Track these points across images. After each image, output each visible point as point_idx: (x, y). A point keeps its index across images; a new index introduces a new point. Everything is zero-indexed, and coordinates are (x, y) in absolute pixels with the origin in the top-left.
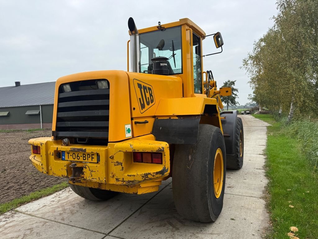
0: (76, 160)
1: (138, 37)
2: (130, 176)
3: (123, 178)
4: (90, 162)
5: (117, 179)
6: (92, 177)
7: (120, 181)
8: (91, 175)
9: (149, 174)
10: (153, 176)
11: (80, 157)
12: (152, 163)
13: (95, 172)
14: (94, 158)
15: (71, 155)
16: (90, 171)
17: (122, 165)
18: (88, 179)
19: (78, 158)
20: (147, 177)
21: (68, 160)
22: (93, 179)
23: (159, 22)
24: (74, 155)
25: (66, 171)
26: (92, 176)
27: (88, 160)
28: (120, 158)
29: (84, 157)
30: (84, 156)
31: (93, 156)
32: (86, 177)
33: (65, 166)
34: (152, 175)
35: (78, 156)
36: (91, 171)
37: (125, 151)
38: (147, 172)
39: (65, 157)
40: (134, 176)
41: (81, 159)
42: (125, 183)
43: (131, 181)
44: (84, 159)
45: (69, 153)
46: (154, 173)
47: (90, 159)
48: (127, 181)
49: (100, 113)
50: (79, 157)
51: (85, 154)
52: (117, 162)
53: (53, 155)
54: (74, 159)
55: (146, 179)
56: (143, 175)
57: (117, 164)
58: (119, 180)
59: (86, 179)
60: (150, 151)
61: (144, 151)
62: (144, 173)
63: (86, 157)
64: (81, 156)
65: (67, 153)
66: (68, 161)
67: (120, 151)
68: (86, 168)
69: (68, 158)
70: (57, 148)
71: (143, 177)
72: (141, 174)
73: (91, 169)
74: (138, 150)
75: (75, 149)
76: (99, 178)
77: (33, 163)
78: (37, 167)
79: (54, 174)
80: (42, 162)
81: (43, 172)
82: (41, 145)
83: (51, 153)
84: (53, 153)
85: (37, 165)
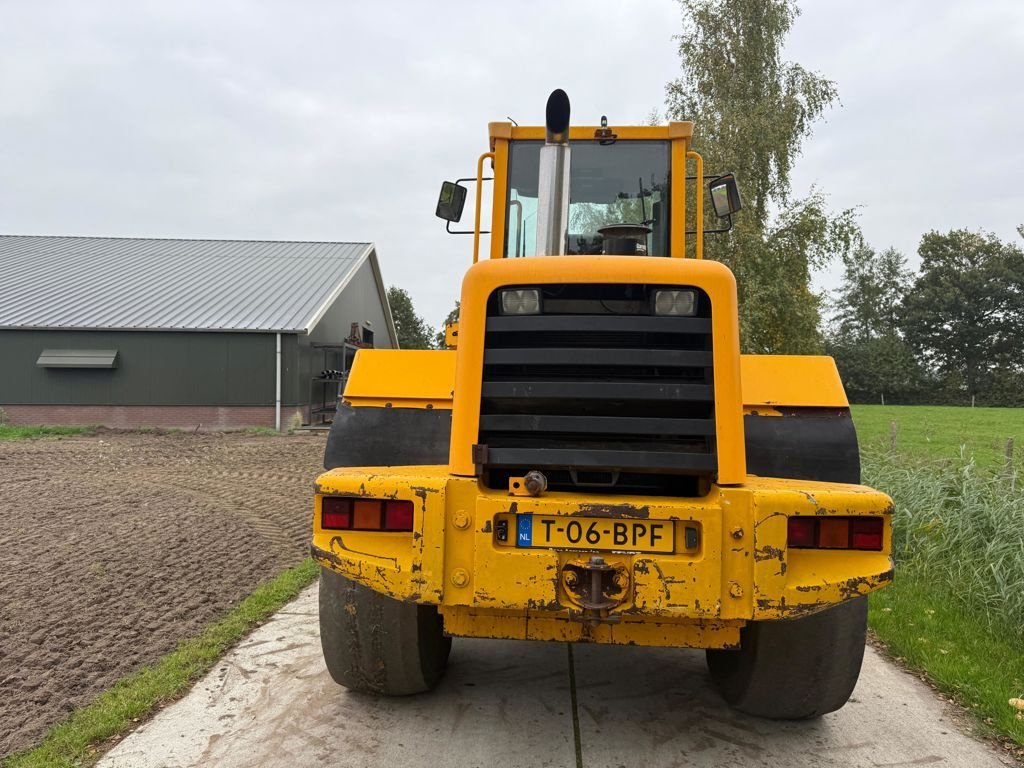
0: (583, 544)
1: (568, 153)
2: (807, 589)
3: (783, 599)
4: (644, 552)
5: (762, 603)
6: (671, 601)
7: (773, 607)
8: (664, 595)
9: (862, 580)
10: (873, 586)
11: (601, 533)
12: (851, 547)
13: (683, 582)
14: (659, 538)
15: (560, 530)
16: (661, 583)
17: (781, 559)
18: (651, 606)
19: (593, 537)
20: (856, 591)
21: (547, 544)
22: (674, 605)
23: (604, 118)
24: (574, 527)
25: (552, 585)
26: (668, 597)
27: (634, 543)
28: (777, 535)
29: (616, 534)
30: (620, 529)
31: (656, 529)
32: (644, 602)
33: (550, 568)
34: (868, 583)
35: (590, 531)
36: (668, 582)
37: (793, 514)
38: (855, 576)
39: (530, 536)
40: (819, 588)
41: (606, 542)
42: (786, 613)
43: (806, 607)
44: (616, 542)
45: (553, 522)
46: (876, 577)
47: (644, 542)
48: (792, 606)
49: (678, 391)
50: (597, 534)
51: (621, 525)
52: (767, 549)
53: (487, 530)
54: (575, 542)
55: (852, 595)
56: (845, 586)
57: (766, 554)
58: (770, 604)
59: (644, 607)
60: (866, 513)
61: (850, 514)
62: (846, 580)
63: (629, 534)
64: (606, 532)
65: (544, 521)
66: (547, 548)
67: (777, 514)
68: (647, 572)
69: (548, 540)
71: (844, 590)
72: (840, 581)
73: (665, 575)
74: (834, 511)
75: (602, 507)
76: (697, 602)
77: (350, 564)
78: (382, 580)
79: (484, 598)
80: (420, 557)
81: (417, 596)
82: (417, 494)
83: (480, 524)
84: (488, 522)
85: (379, 571)
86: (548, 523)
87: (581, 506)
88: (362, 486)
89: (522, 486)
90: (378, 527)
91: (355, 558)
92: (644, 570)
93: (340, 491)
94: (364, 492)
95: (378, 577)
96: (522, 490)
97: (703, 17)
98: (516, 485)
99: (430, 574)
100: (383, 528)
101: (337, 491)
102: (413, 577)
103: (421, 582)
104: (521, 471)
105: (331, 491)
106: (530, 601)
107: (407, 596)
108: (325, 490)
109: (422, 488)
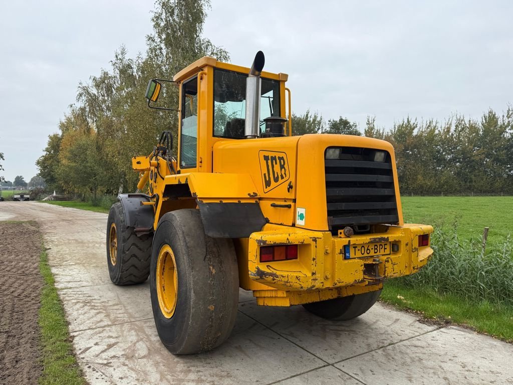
0: (366, 254)
3: (418, 265)
4: (383, 255)
11: (370, 249)
12: (423, 245)
13: (397, 264)
14: (386, 249)
15: (359, 250)
16: (392, 265)
18: (389, 275)
19: (368, 252)
21: (355, 257)
22: (395, 273)
24: (363, 248)
26: (394, 270)
27: (380, 252)
28: (417, 243)
29: (375, 249)
30: (376, 247)
31: (385, 246)
35: (368, 249)
36: (394, 265)
37: (419, 235)
39: (349, 254)
41: (372, 253)
44: (375, 253)
45: (356, 247)
47: (382, 251)
48: (419, 268)
49: (386, 191)
51: (376, 245)
53: (341, 253)
54: (363, 254)
57: (415, 250)
59: (387, 276)
63: (378, 249)
64: (372, 249)
65: (354, 247)
66: (355, 258)
69: (355, 255)
70: (349, 241)
73: (393, 262)
76: (400, 271)
77: (283, 277)
78: (298, 282)
79: (339, 282)
80: (315, 269)
81: (314, 286)
82: (313, 240)
83: (338, 251)
84: (341, 250)
85: (297, 277)
86: (355, 247)
87: (370, 239)
88: (288, 239)
89: (343, 233)
90: (285, 259)
91: (285, 274)
92: (388, 261)
93: (277, 242)
94: (289, 242)
95: (297, 281)
96: (343, 235)
97: (165, 5)
98: (341, 233)
99: (319, 276)
100: (287, 259)
101: (275, 243)
102: (312, 278)
103: (315, 280)
104: (342, 227)
105: (272, 243)
106: (355, 281)
107: (309, 287)
108: (270, 243)
109: (315, 238)
